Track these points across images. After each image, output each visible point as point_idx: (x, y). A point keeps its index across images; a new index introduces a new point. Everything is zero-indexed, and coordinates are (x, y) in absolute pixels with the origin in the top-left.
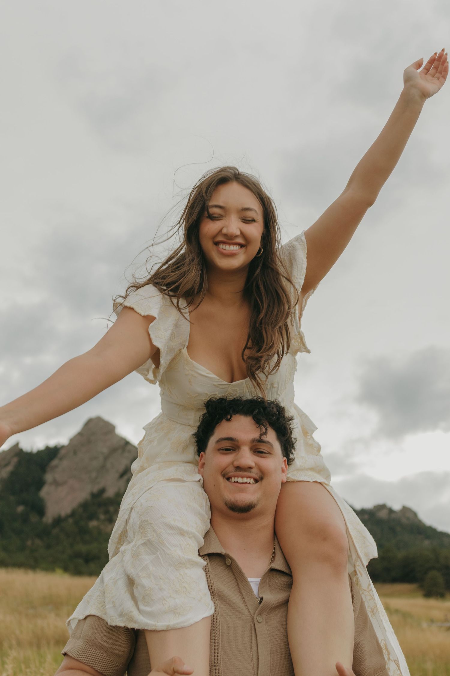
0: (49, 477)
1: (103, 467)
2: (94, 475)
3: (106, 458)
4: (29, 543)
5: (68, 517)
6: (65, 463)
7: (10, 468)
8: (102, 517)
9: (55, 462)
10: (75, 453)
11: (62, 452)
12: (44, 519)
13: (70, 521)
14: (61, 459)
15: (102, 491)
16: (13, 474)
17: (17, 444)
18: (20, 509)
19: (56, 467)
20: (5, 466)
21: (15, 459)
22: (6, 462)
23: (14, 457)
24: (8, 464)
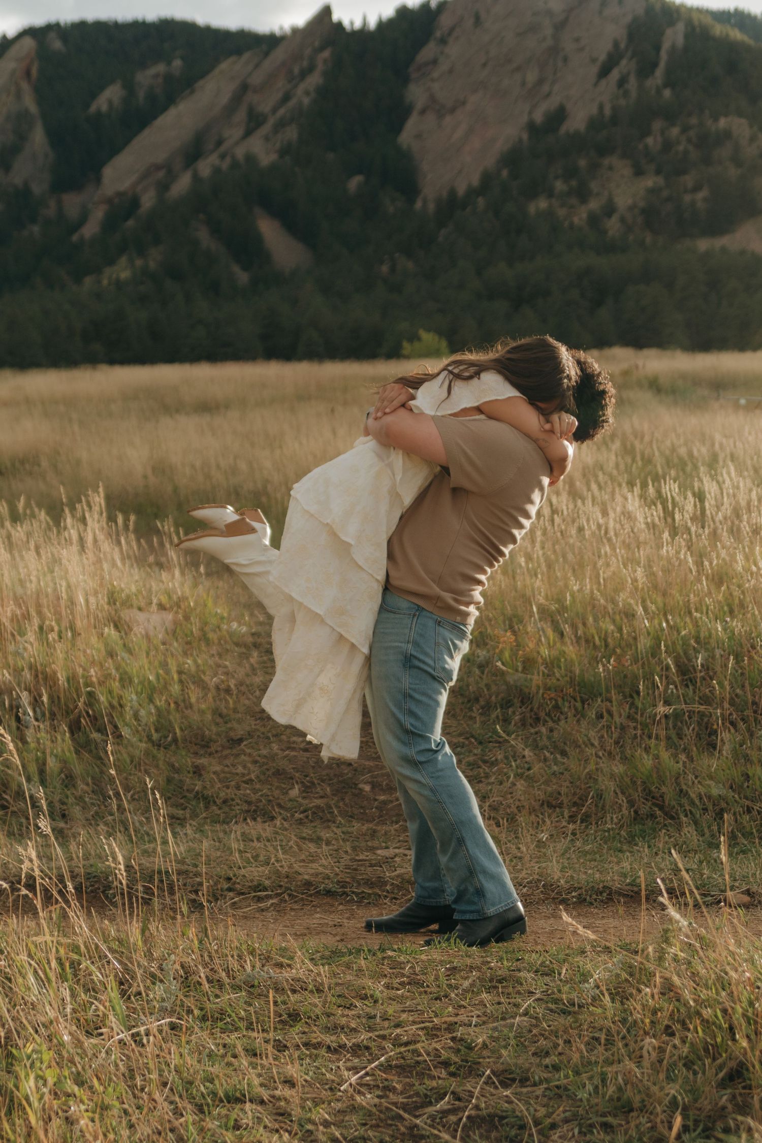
0: (416, 93)
1: (554, 50)
2: (531, 77)
3: (560, 27)
4: (385, 269)
5: (473, 193)
6: (453, 50)
7: (315, 80)
8: (559, 186)
9: (428, 52)
10: (478, 20)
11: (445, 21)
12: (418, 205)
13: (481, 202)
14: (443, 41)
15: (559, 116)
16: (323, 92)
17: (327, 11)
18: (355, 183)
19: (435, 62)
20: (304, 74)
21: (326, 54)
22: (305, 64)
23: (322, 49)
24: (311, 69)
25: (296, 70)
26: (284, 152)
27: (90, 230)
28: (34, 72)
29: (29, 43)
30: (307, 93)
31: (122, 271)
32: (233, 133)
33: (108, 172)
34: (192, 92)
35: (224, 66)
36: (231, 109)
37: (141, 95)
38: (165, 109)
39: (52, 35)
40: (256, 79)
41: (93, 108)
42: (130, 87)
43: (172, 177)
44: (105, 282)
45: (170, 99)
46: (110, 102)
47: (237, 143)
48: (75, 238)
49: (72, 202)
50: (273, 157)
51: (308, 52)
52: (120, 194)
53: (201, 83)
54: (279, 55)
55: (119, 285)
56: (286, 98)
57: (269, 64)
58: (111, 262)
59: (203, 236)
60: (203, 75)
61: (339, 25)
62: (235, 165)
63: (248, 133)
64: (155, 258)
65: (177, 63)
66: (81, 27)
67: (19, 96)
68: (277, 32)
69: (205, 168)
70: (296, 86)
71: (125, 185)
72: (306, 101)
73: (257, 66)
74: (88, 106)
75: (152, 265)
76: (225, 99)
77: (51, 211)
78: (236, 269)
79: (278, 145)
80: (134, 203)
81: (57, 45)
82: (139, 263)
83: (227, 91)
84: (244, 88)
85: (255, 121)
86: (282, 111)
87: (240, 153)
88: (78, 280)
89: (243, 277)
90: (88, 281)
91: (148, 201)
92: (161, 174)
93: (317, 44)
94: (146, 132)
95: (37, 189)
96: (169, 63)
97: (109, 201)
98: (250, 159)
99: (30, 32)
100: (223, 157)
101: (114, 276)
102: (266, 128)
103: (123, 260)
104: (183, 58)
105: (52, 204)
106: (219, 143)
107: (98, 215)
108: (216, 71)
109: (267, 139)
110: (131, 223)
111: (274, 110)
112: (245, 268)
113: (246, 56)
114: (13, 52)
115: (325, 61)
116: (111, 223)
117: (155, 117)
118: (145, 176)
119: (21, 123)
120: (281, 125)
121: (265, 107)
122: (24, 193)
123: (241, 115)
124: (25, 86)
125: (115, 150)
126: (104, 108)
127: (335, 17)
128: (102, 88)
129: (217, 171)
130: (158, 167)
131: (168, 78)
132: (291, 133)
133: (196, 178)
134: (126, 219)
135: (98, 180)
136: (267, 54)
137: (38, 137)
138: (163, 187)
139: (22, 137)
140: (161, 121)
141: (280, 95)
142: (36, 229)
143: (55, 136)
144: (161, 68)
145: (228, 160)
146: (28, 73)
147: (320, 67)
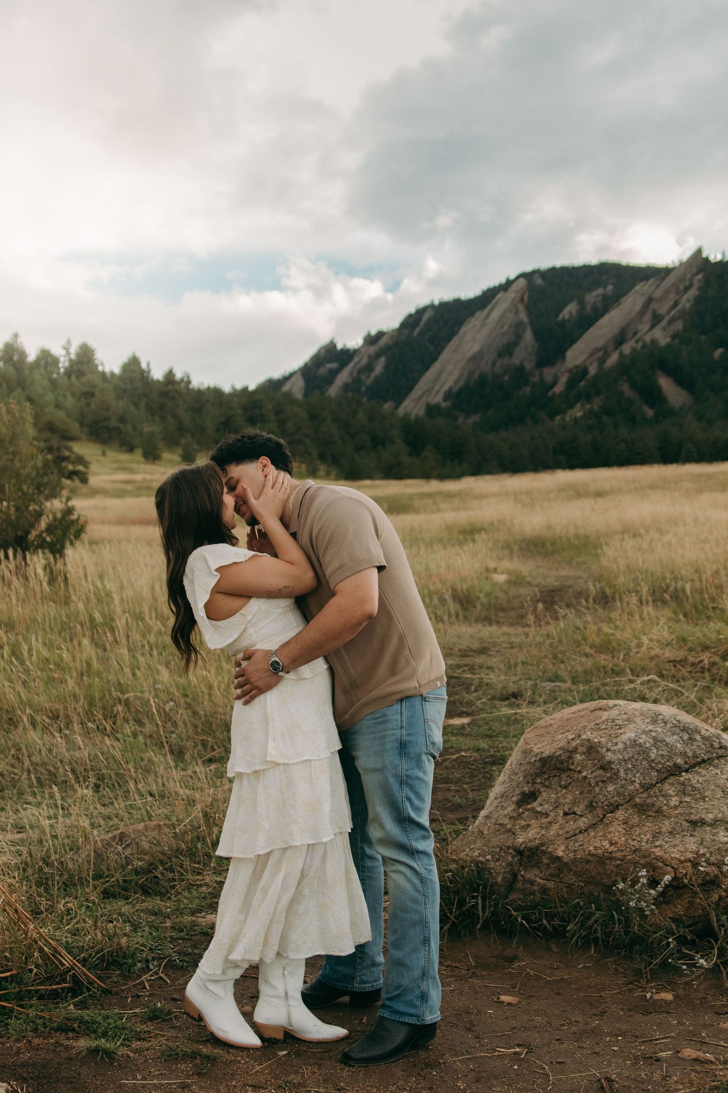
7: (693, 292)
16: (698, 300)
18: (718, 353)
20: (686, 290)
21: (700, 276)
22: (687, 283)
23: (697, 274)
24: (690, 286)
25: (682, 288)
26: (674, 337)
27: (559, 389)
28: (526, 298)
29: (522, 282)
30: (688, 301)
31: (578, 412)
32: (644, 327)
33: (569, 354)
34: (618, 305)
35: (638, 288)
36: (642, 313)
37: (589, 307)
38: (602, 315)
39: (536, 275)
40: (657, 294)
41: (560, 317)
42: (582, 304)
43: (607, 355)
44: (568, 419)
45: (606, 309)
46: (570, 313)
47: (646, 333)
48: (550, 394)
49: (548, 373)
50: (668, 340)
51: (689, 276)
52: (576, 367)
53: (624, 299)
54: (671, 279)
55: (576, 420)
56: (676, 304)
57: (665, 284)
58: (571, 407)
59: (626, 389)
60: (625, 294)
61: (707, 260)
62: (644, 346)
63: (653, 327)
64: (597, 403)
65: (610, 288)
66: (553, 270)
67: (517, 312)
68: (671, 266)
69: (626, 348)
70: (681, 297)
71: (579, 361)
72: (688, 305)
73: (658, 286)
74: (557, 315)
75: (595, 407)
76: (638, 307)
77: (536, 379)
78: (646, 408)
79: (671, 333)
80: (585, 371)
81: (539, 281)
82: (587, 407)
83: (640, 302)
84: (650, 300)
85: (657, 319)
86: (672, 313)
87: (648, 338)
88: (552, 417)
89: (650, 413)
90: (558, 418)
91: (593, 370)
92: (601, 353)
93: (694, 270)
94: (592, 329)
95: (528, 366)
96: (605, 288)
97: (570, 371)
98: (654, 342)
99: (523, 275)
100: (637, 341)
101: (574, 415)
102: (664, 323)
103: (578, 406)
104: (614, 284)
105: (537, 373)
106: (635, 333)
107: (564, 379)
108: (633, 291)
109: (664, 329)
110: (583, 383)
111: (668, 312)
112: (651, 407)
113: (651, 281)
114: (514, 287)
115: (700, 281)
116: (571, 384)
117: (597, 320)
118: (591, 355)
119: (518, 328)
120: (672, 321)
121: (663, 311)
122: (520, 369)
123: (648, 317)
124: (521, 307)
125: (574, 341)
126: (567, 317)
127: (704, 255)
128: (565, 305)
129: (634, 350)
130: (599, 350)
131: (605, 297)
132: (679, 325)
133: (621, 355)
134: (580, 381)
135: (564, 358)
136: (663, 279)
137: (528, 336)
138: (602, 361)
139: (519, 336)
140: (600, 323)
141: (670, 304)
142: (528, 389)
143: (538, 335)
144: (600, 291)
145: (640, 344)
146: (522, 299)
147: (696, 285)
